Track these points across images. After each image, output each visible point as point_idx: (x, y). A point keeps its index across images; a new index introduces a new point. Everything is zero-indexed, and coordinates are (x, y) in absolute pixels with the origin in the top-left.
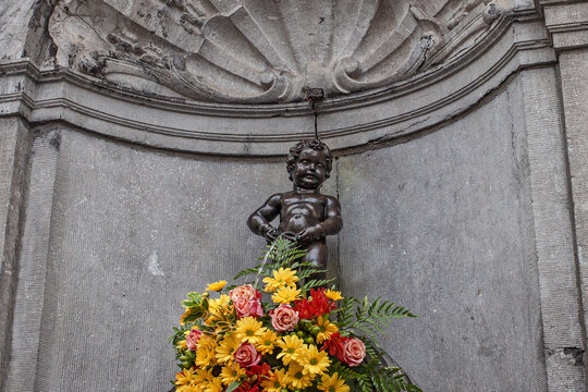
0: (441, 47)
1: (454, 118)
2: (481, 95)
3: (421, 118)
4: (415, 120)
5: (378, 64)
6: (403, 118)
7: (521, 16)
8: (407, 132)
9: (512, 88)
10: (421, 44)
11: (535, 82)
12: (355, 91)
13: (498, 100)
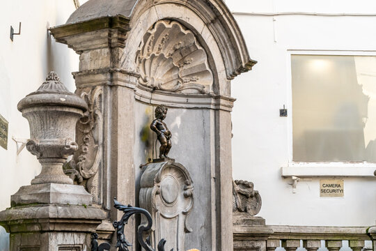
7: (213, 96)
9: (205, 111)
10: (179, 85)
11: (212, 113)
12: (161, 89)
13: (198, 111)
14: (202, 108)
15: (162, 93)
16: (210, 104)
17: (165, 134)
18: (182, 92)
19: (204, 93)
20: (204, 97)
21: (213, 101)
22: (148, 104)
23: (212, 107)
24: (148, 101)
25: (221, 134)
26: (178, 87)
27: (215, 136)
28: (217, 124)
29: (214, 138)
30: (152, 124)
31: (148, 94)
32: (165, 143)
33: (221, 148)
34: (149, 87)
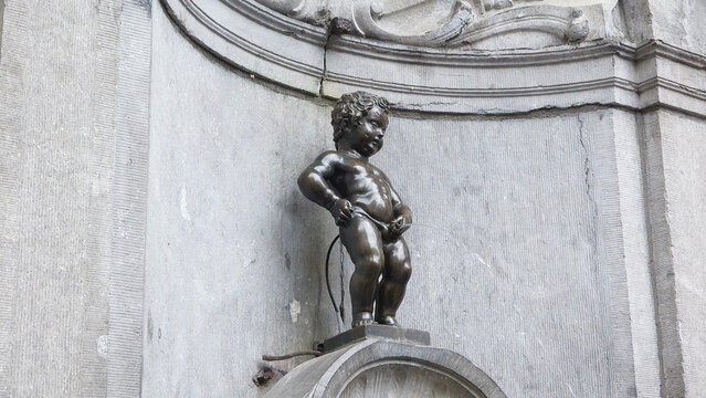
0: (479, 27)
1: (488, 116)
2: (535, 106)
3: (445, 100)
4: (437, 99)
5: (397, 12)
6: (423, 91)
7: (624, 50)
8: (426, 109)
9: (590, 118)
10: (462, 14)
11: (622, 125)
12: (371, 36)
13: (557, 122)
14: (575, 109)
15: (380, 55)
16: (610, 83)
17: (374, 214)
18: (480, 46)
19: (578, 40)
20: (581, 57)
21: (621, 70)
22: (309, 95)
23: (620, 97)
24: (309, 84)
25: (676, 217)
26: (455, 24)
27: (649, 228)
28: (653, 174)
29: (642, 237)
30: (311, 169)
31: (308, 54)
32: (369, 252)
33: (682, 280)
34: (309, 21)
